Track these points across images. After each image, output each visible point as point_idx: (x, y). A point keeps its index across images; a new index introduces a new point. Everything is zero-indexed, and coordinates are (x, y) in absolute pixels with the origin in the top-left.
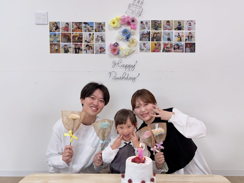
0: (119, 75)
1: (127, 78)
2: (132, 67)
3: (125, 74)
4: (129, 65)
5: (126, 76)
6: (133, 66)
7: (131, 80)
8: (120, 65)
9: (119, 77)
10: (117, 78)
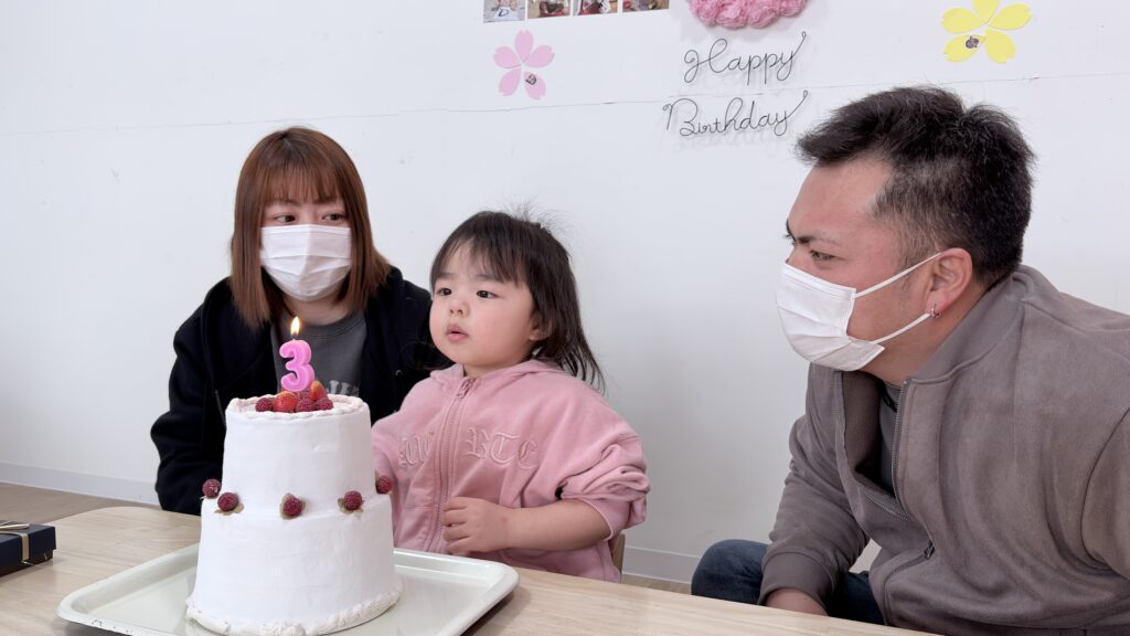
0: (712, 112)
1: (747, 121)
2: (779, 64)
3: (740, 103)
4: (763, 57)
5: (745, 114)
6: (786, 58)
7: (768, 127)
8: (720, 64)
9: (711, 122)
10: (702, 130)
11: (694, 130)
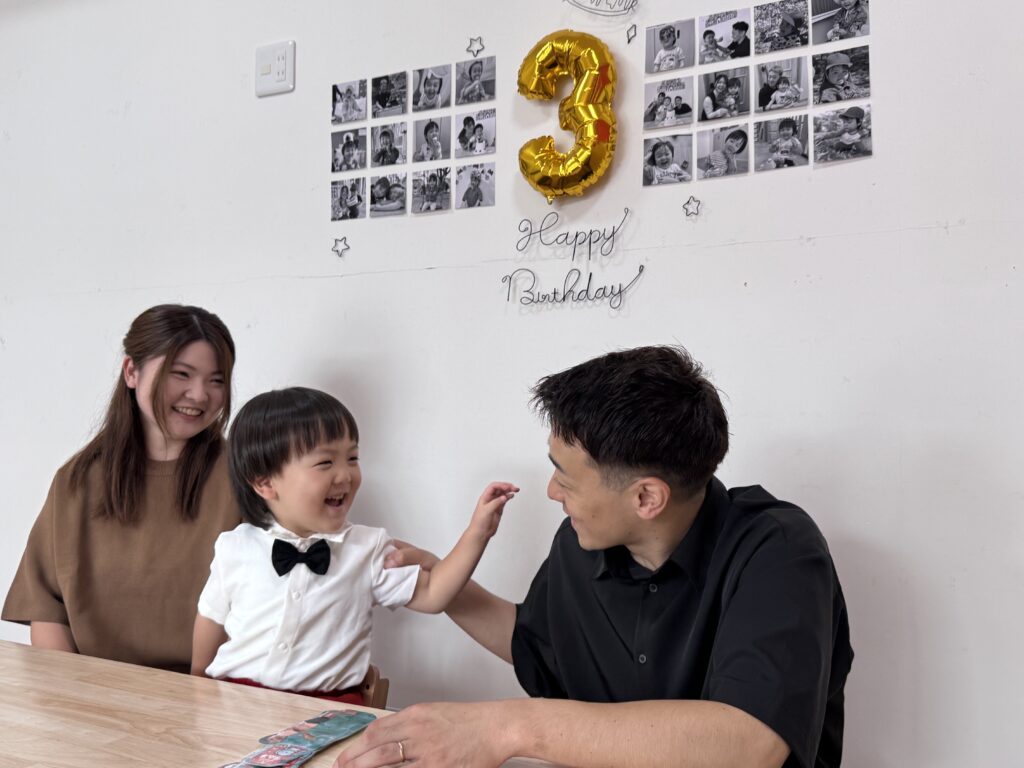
0: (550, 283)
1: (585, 293)
2: (602, 240)
3: (574, 276)
4: (588, 233)
5: (583, 284)
6: (607, 235)
7: (606, 300)
8: (551, 236)
9: (550, 292)
10: (541, 299)
11: (535, 300)
